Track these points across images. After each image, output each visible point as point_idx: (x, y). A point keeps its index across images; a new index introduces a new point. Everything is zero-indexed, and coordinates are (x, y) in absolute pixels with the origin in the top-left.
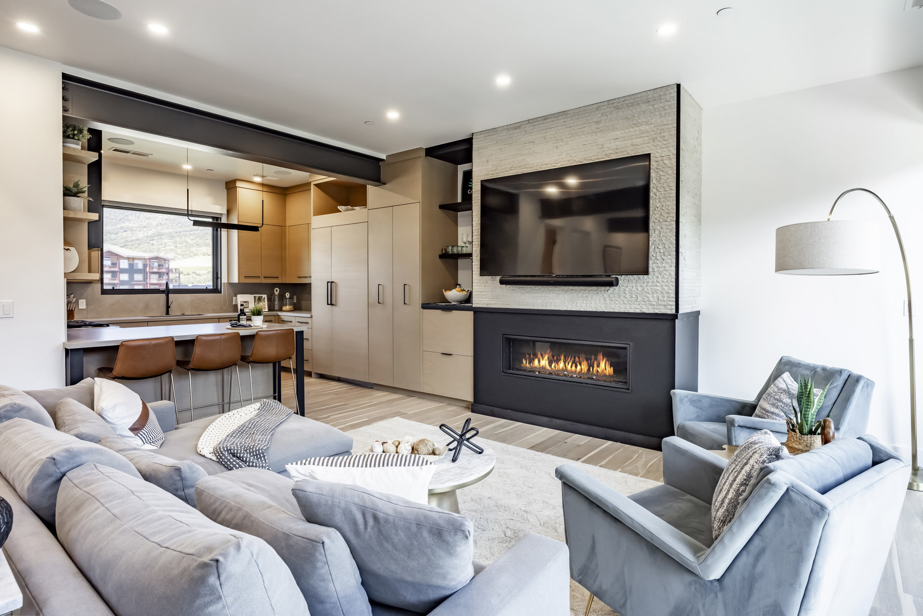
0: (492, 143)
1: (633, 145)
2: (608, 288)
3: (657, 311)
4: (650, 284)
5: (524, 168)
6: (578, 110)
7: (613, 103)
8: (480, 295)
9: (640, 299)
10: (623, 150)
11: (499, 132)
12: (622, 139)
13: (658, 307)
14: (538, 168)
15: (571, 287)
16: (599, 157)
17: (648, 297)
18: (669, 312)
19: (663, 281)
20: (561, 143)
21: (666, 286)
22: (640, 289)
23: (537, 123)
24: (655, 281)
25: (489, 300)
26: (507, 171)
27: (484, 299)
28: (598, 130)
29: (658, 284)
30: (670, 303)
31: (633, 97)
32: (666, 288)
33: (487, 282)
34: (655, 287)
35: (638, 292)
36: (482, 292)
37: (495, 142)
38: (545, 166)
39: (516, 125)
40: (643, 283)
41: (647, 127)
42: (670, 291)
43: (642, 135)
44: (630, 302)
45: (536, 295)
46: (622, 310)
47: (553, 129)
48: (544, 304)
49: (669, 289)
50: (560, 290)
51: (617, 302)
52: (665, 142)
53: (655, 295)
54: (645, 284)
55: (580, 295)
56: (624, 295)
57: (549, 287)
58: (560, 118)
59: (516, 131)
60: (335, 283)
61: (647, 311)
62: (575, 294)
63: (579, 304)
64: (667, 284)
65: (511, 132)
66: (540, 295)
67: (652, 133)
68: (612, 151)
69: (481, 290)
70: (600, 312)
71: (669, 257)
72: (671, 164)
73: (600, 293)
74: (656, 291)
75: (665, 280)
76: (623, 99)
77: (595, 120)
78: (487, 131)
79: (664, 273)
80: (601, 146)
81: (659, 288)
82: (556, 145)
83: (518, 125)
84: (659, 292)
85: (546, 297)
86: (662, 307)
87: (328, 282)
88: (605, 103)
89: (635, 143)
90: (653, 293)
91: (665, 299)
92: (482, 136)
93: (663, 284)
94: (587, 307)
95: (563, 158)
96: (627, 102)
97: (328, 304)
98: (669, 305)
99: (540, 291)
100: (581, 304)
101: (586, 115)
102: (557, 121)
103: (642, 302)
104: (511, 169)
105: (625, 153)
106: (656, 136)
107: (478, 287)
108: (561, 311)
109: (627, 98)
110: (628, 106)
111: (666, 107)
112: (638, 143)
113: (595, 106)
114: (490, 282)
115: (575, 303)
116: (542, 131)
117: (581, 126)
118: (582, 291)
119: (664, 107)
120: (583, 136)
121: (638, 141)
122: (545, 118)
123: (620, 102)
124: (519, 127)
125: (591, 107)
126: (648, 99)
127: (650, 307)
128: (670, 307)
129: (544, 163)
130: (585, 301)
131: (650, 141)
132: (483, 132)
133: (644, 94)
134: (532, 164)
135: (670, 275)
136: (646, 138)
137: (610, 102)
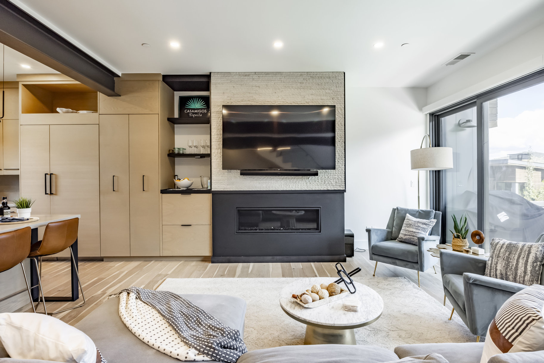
0: (227, 81)
1: (322, 99)
2: (308, 177)
3: (336, 189)
4: (332, 174)
5: (252, 102)
6: (289, 73)
7: (310, 74)
8: (218, 182)
9: (326, 182)
10: (316, 101)
11: (233, 76)
12: (316, 95)
13: (336, 187)
14: (263, 103)
15: (286, 177)
16: (302, 103)
17: (331, 181)
18: (342, 189)
19: (338, 173)
20: (278, 91)
21: (340, 175)
22: (326, 177)
23: (261, 75)
24: (334, 173)
25: (225, 186)
26: (239, 102)
27: (221, 185)
28: (301, 87)
29: (336, 174)
30: (342, 184)
31: (321, 73)
32: (340, 176)
33: (224, 173)
34: (334, 176)
35: (326, 179)
36: (220, 180)
37: (229, 81)
38: (267, 103)
39: (246, 74)
40: (328, 174)
41: (329, 91)
42: (342, 178)
43: (327, 95)
44: (321, 184)
45: (262, 181)
46: (317, 189)
47: (272, 81)
48: (267, 187)
49: (342, 177)
50: (278, 178)
51: (314, 185)
52: (339, 101)
53: (334, 180)
54: (329, 174)
55: (292, 181)
56: (318, 180)
57: (271, 176)
58: (278, 75)
59: (246, 77)
60: (54, 174)
61: (330, 189)
62: (288, 180)
63: (291, 186)
64: (340, 174)
65: (242, 77)
66: (264, 181)
67: (332, 95)
68: (309, 101)
69: (219, 179)
70: (304, 190)
71: (341, 160)
72: (342, 112)
73: (303, 179)
74: (335, 178)
75: (339, 172)
76: (316, 73)
77: (299, 81)
78: (223, 73)
79: (339, 169)
80: (304, 97)
81: (336, 177)
82: (275, 91)
83: (248, 74)
84: (336, 178)
85: (269, 182)
86: (338, 186)
87: (46, 174)
88: (306, 73)
89: (322, 98)
90: (333, 179)
91: (340, 182)
92: (219, 75)
93: (338, 174)
94: (296, 188)
95: (279, 100)
96: (318, 75)
97: (46, 194)
98: (342, 185)
99: (264, 179)
100: (292, 186)
101: (294, 77)
102: (275, 77)
103: (328, 184)
104: (242, 101)
105: (317, 103)
106: (334, 97)
107: (216, 177)
108: (279, 190)
109: (318, 73)
110: (319, 78)
111: (339, 83)
112: (324, 99)
113: (299, 73)
114: (227, 173)
115: (288, 186)
116: (265, 81)
117: (291, 83)
118: (293, 179)
119: (338, 82)
120: (292, 89)
121: (324, 98)
122: (267, 73)
123: (314, 74)
124: (249, 75)
125: (297, 74)
126: (330, 76)
127: (332, 187)
128: (342, 186)
129: (267, 100)
130: (294, 185)
131: (331, 99)
132: (219, 73)
133: (327, 73)
134: (258, 100)
135: (342, 169)
136: (329, 97)
137: (308, 73)
